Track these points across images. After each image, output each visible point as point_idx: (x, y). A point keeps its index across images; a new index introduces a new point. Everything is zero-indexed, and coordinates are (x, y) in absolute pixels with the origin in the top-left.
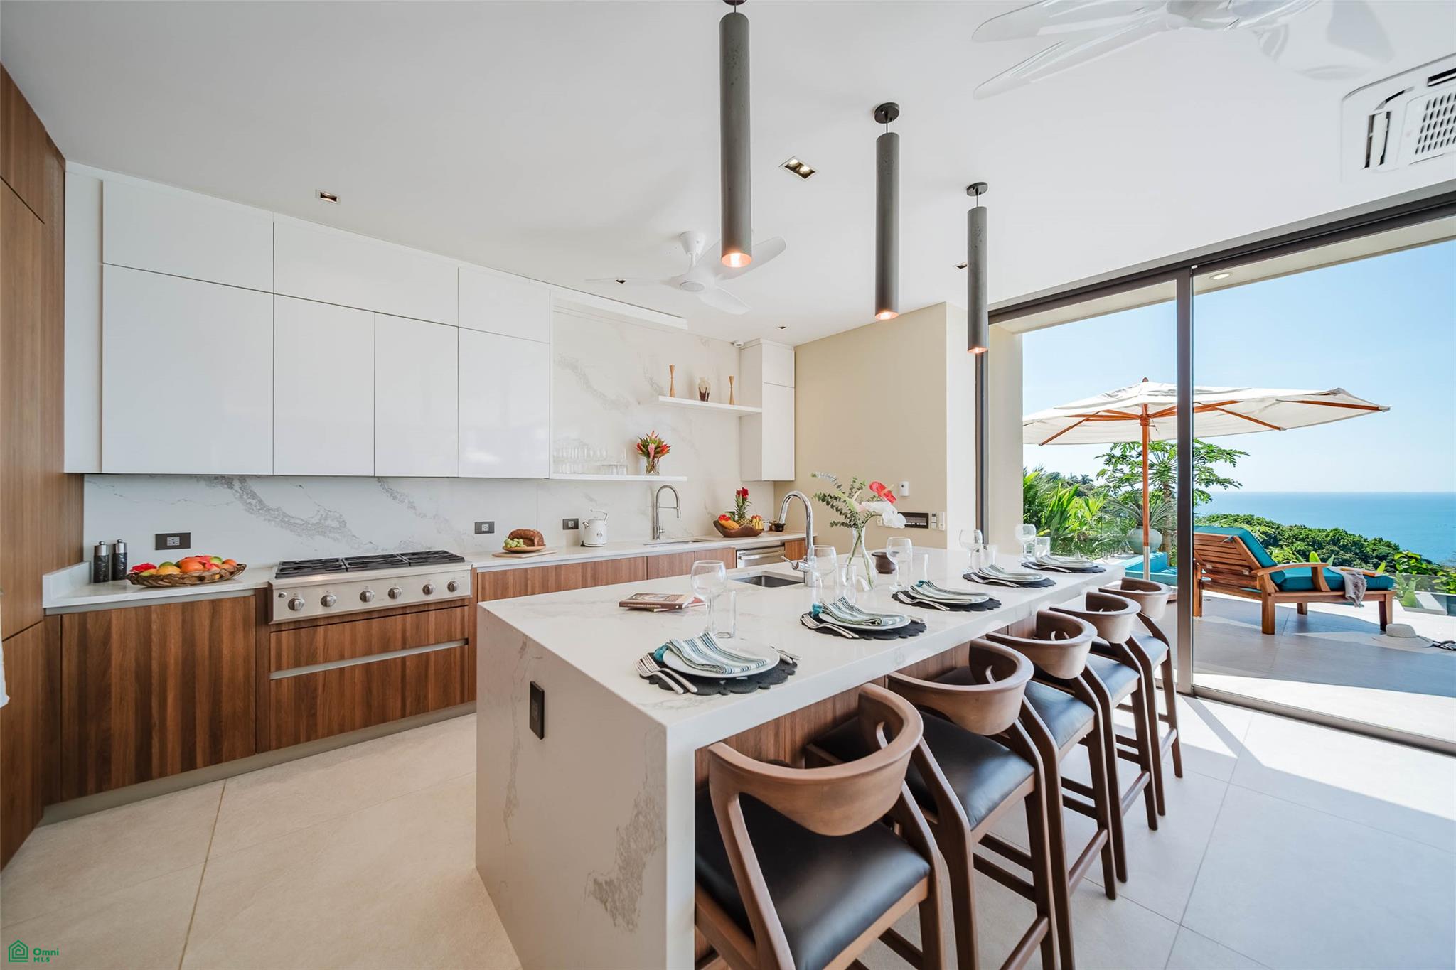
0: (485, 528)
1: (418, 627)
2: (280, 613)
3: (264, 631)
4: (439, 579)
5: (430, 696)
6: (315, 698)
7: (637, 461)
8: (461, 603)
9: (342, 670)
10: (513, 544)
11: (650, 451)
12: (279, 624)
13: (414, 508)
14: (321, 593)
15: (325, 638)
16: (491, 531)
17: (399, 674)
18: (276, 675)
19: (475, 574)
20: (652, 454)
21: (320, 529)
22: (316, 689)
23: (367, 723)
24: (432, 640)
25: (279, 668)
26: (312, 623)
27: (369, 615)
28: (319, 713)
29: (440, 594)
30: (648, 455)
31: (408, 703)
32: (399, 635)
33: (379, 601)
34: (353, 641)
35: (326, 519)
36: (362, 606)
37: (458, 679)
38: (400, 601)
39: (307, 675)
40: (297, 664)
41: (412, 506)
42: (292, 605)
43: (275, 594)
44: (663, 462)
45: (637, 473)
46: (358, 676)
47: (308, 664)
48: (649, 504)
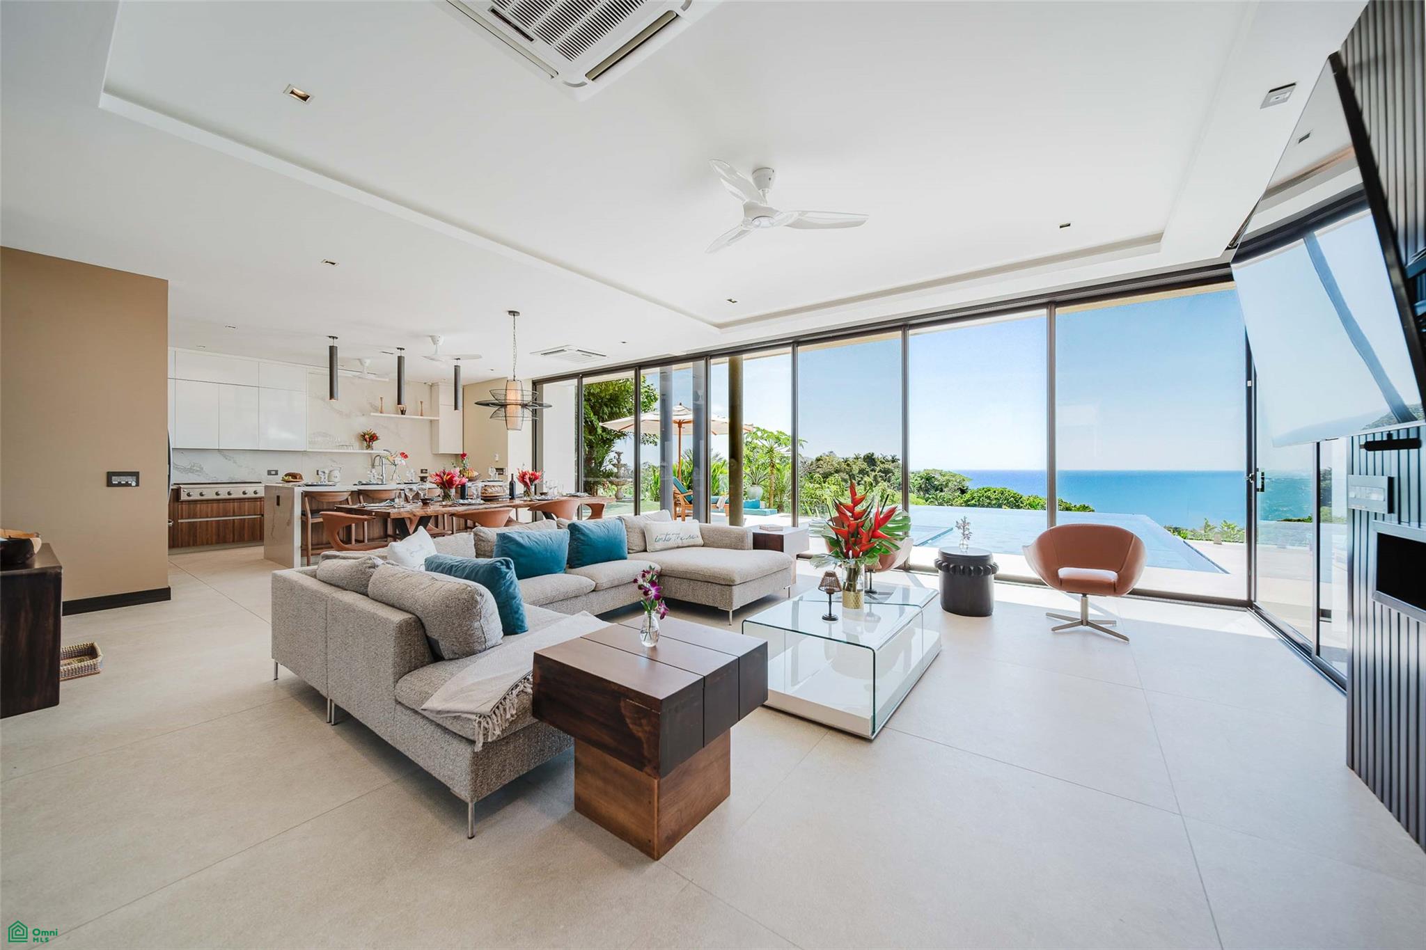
0: (273, 473)
1: (240, 508)
2: (184, 497)
3: (176, 504)
4: (250, 490)
5: (246, 536)
6: (196, 530)
7: (362, 444)
8: (260, 499)
9: (207, 521)
10: (287, 478)
11: (369, 439)
12: (182, 502)
13: (236, 463)
14: (200, 491)
15: (200, 508)
16: (277, 474)
17: (232, 525)
18: (179, 521)
19: (266, 487)
20: (368, 440)
21: (191, 470)
22: (196, 527)
23: (218, 542)
24: (246, 514)
25: (182, 518)
26: (195, 501)
27: (218, 501)
28: (198, 536)
29: (250, 494)
30: (366, 441)
31: (236, 537)
32: (232, 511)
33: (223, 496)
34: (212, 511)
35: (194, 466)
36: (216, 497)
37: (259, 530)
38: (232, 497)
39: (194, 522)
40: (189, 518)
41: (235, 462)
42: (189, 495)
43: (182, 490)
44: (375, 444)
45: (362, 449)
46: (214, 525)
47: (193, 518)
48: (370, 463)
